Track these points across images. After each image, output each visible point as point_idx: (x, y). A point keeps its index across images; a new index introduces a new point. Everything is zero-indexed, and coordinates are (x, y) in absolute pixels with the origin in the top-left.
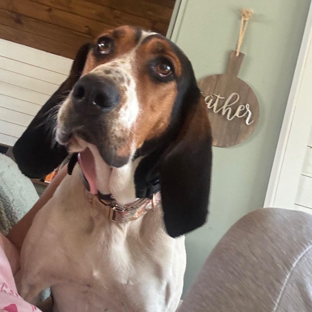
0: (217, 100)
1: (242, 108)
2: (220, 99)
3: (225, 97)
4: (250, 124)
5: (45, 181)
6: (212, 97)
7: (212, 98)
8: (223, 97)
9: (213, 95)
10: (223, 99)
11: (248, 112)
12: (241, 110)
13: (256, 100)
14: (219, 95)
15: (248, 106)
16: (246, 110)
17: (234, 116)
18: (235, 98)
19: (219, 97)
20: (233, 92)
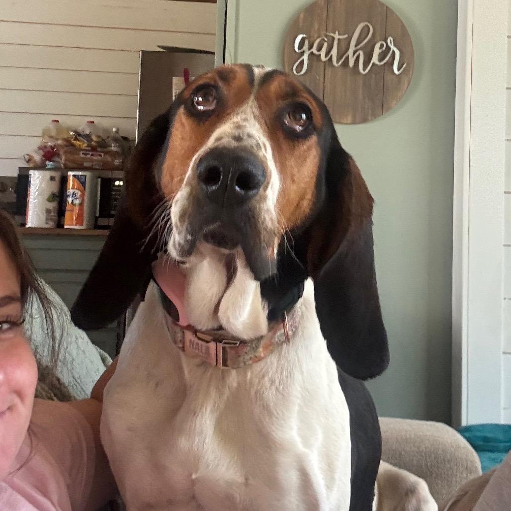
0: (336, 43)
1: (382, 46)
2: (339, 39)
3: (347, 33)
4: (401, 71)
5: (65, 227)
6: (326, 39)
7: (326, 41)
8: (345, 34)
9: (326, 36)
10: (346, 38)
11: (394, 52)
12: (380, 51)
13: (403, 26)
14: (337, 32)
15: (390, 41)
16: (388, 48)
17: (371, 64)
18: (365, 32)
19: (337, 36)
20: (360, 23)
